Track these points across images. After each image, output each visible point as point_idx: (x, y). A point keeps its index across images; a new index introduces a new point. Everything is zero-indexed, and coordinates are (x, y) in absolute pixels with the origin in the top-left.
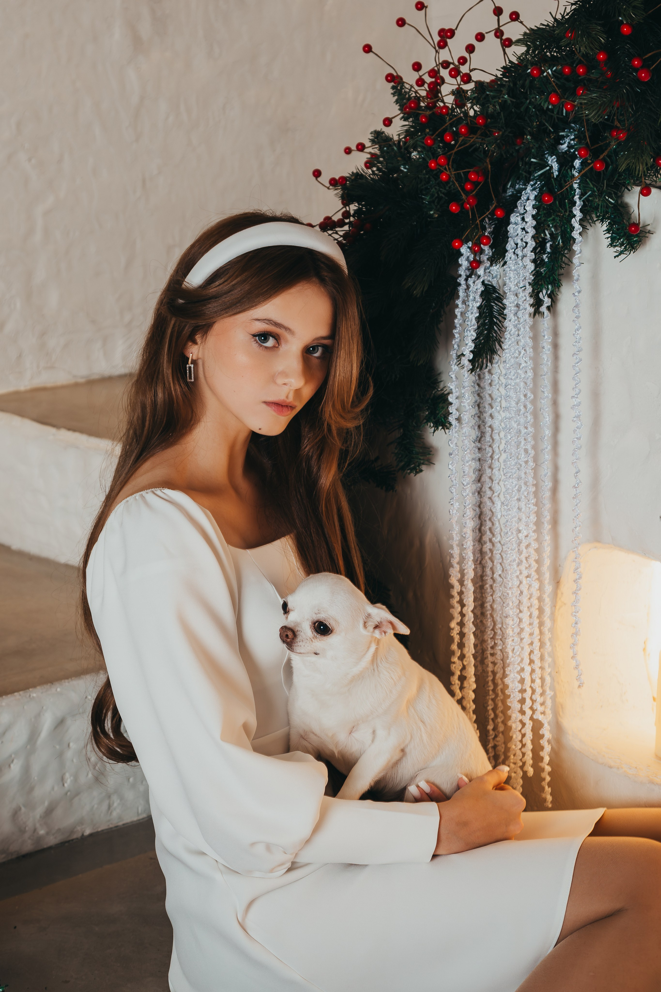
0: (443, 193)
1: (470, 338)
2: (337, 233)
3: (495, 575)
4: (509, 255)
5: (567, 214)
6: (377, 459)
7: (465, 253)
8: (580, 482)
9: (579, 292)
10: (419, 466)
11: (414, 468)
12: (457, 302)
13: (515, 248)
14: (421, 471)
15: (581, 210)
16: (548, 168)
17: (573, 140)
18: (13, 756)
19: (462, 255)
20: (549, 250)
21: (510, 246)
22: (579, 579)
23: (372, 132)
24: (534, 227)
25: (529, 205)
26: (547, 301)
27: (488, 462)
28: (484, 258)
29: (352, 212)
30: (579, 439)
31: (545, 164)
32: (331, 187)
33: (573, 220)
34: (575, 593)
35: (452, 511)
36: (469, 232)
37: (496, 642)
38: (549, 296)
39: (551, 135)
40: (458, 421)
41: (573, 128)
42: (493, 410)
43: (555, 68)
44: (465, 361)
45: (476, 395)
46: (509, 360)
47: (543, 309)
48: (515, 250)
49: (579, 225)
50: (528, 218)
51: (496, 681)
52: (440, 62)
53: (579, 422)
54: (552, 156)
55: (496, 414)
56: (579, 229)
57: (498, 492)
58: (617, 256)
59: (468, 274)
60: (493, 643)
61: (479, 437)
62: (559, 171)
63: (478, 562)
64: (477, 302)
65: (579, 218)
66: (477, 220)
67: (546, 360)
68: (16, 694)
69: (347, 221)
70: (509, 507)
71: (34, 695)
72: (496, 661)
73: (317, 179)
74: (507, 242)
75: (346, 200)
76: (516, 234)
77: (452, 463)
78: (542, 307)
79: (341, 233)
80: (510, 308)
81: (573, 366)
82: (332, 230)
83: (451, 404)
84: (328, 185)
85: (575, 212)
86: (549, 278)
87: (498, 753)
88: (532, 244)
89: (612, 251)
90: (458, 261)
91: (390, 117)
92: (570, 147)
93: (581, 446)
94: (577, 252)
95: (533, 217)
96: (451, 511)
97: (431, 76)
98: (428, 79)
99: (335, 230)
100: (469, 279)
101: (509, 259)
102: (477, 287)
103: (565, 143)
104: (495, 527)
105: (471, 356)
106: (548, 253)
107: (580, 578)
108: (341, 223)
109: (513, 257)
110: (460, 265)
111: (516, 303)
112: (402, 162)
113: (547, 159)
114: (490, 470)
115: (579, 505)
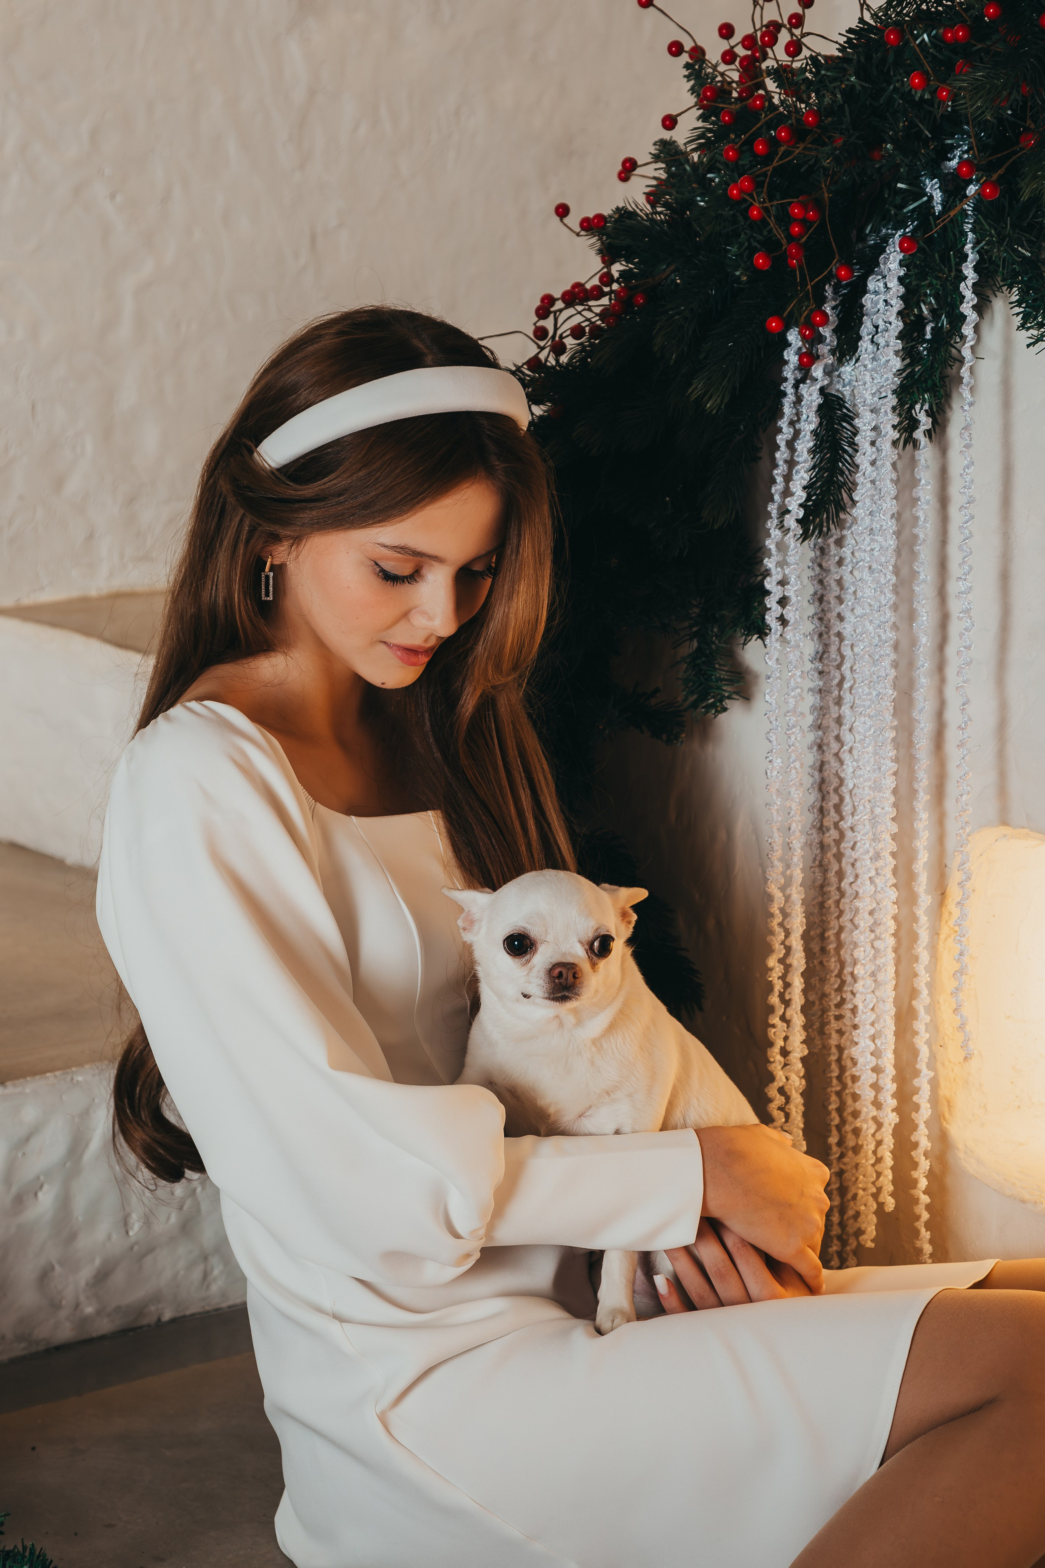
0: (758, 242)
1: (798, 483)
2: (590, 309)
3: (843, 885)
4: (865, 345)
5: (953, 274)
6: (657, 690)
7: (793, 342)
8: (970, 720)
9: (971, 404)
10: (721, 701)
11: (713, 705)
12: (780, 423)
13: (874, 333)
14: (725, 709)
15: (976, 269)
16: (925, 199)
17: (967, 152)
18: (43, 1178)
19: (790, 345)
20: (928, 336)
21: (866, 329)
22: (966, 881)
23: (657, 142)
24: (902, 298)
25: (895, 261)
26: (925, 422)
27: (834, 695)
28: (824, 349)
29: (616, 275)
30: (968, 648)
31: (922, 193)
32: (583, 233)
33: (962, 285)
34: (959, 903)
35: (771, 772)
36: (794, 305)
37: (844, 996)
38: (929, 413)
39: (931, 143)
40: (780, 623)
41: (967, 133)
42: (843, 606)
43: (934, 32)
44: (790, 521)
45: (815, 582)
46: (862, 518)
47: (919, 434)
48: (873, 337)
49: (973, 293)
50: (893, 283)
51: (843, 1063)
52: (765, 23)
53: (969, 621)
54: (932, 180)
55: (847, 614)
56: (972, 300)
57: (850, 745)
58: (1034, 344)
59: (799, 376)
60: (839, 998)
61: (821, 652)
62: (944, 204)
63: (817, 862)
64: (810, 423)
65: (972, 281)
66: (807, 285)
67: (922, 519)
68: (48, 1075)
69: (606, 289)
70: (860, 763)
71: (80, 1078)
72: (844, 1029)
73: (561, 220)
74: (861, 323)
75: (609, 255)
76: (876, 309)
77: (770, 692)
78: (917, 431)
79: (598, 310)
80: (864, 434)
81: (960, 527)
82: (582, 305)
83: (768, 593)
84: (578, 229)
85: (966, 272)
86: (926, 382)
87: (845, 1184)
88: (898, 325)
89: (1024, 336)
90: (783, 356)
91: (674, 113)
92: (962, 162)
93: (971, 661)
94: (968, 339)
95: (901, 280)
96: (768, 771)
97: (746, 47)
98: (741, 51)
99: (587, 305)
100: (801, 385)
101: (864, 351)
102: (812, 396)
103: (954, 157)
104: (845, 803)
105: (801, 513)
106: (927, 341)
107: (969, 878)
108: (597, 293)
109: (870, 347)
110: (786, 362)
111: (873, 425)
112: (699, 192)
113: (925, 185)
114: (837, 708)
115: (967, 758)
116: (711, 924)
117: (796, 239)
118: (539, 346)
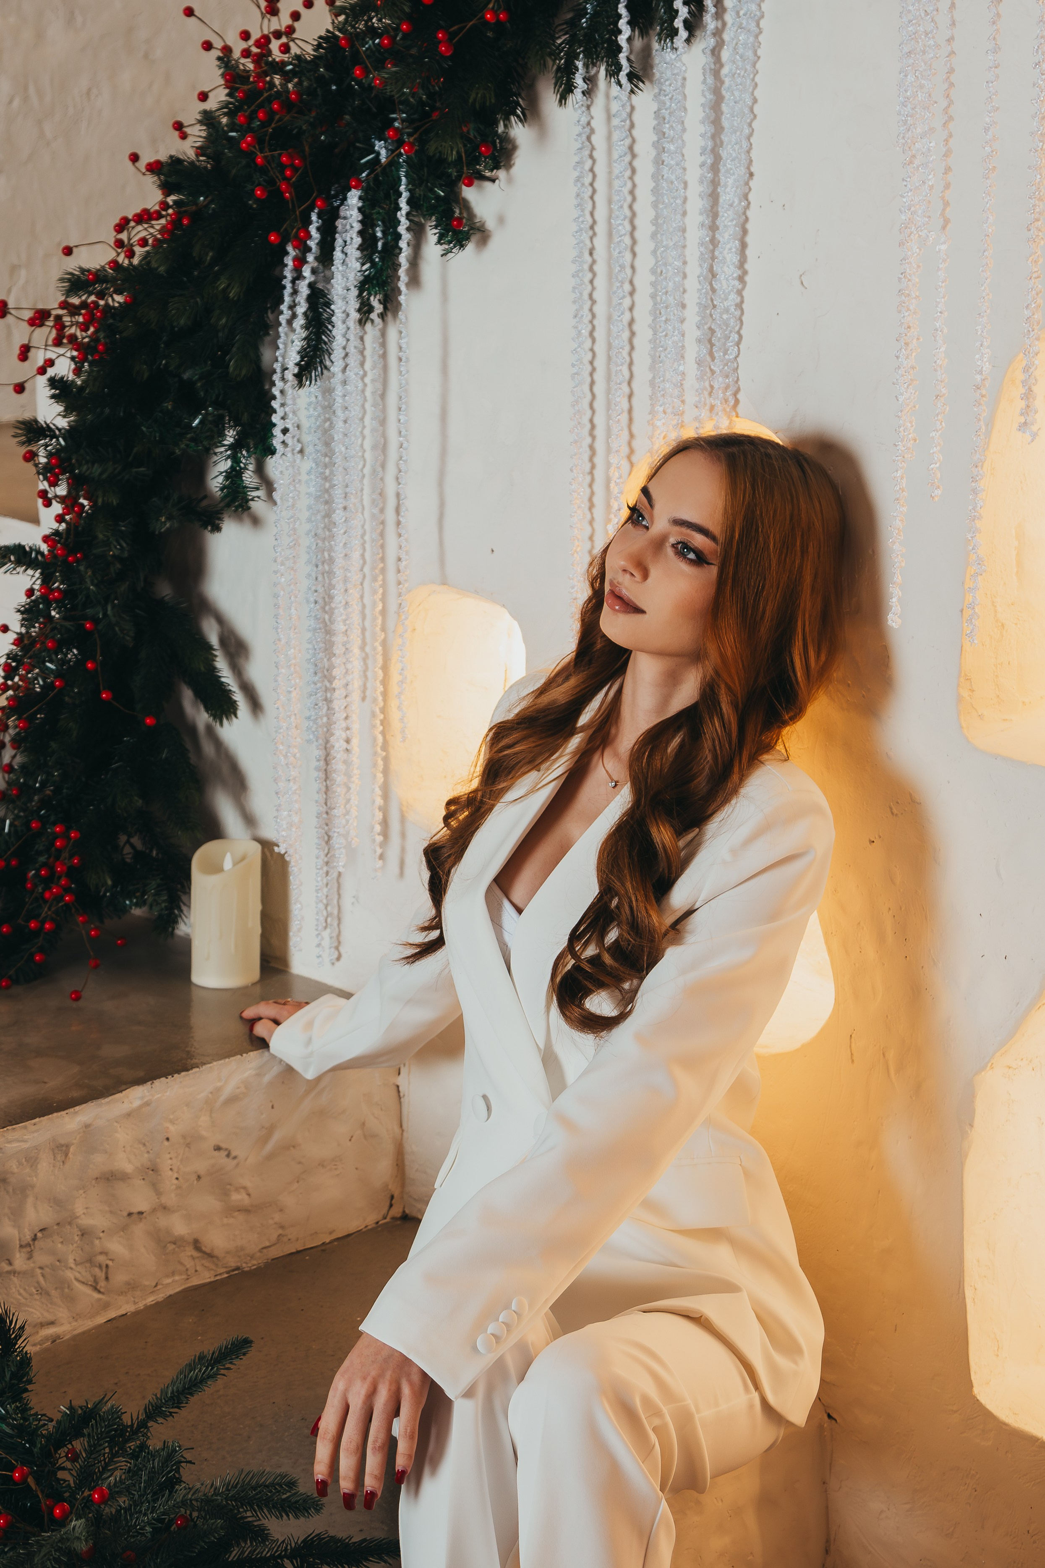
1: (296, 348)
2: (152, 227)
5: (393, 206)
7: (289, 251)
11: (241, 506)
12: (282, 307)
15: (408, 203)
16: (375, 154)
19: (287, 254)
20: (380, 248)
21: (338, 243)
24: (361, 222)
26: (380, 308)
28: (310, 257)
29: (171, 203)
31: (372, 151)
32: (148, 173)
33: (399, 213)
36: (287, 225)
38: (382, 302)
39: (376, 118)
40: (283, 446)
43: (377, 41)
44: (289, 375)
46: (338, 372)
47: (374, 316)
49: (406, 219)
50: (355, 212)
52: (272, 30)
54: (380, 141)
56: (406, 224)
58: (446, 254)
59: (295, 275)
62: (387, 158)
64: (304, 307)
66: (296, 211)
69: (164, 213)
73: (134, 164)
74: (335, 239)
75: (167, 188)
76: (344, 230)
78: (372, 314)
79: (158, 227)
80: (338, 315)
82: (147, 223)
83: (274, 425)
84: (144, 170)
85: (401, 205)
86: (377, 279)
88: (358, 241)
89: (439, 249)
90: (283, 260)
91: (207, 90)
95: (359, 210)
97: (258, 47)
98: (255, 50)
99: (151, 224)
100: (296, 281)
102: (304, 290)
105: (296, 370)
106: (379, 252)
108: (158, 216)
109: (341, 256)
110: (286, 265)
111: (344, 309)
113: (375, 144)
117: (287, 179)
118: (117, 252)
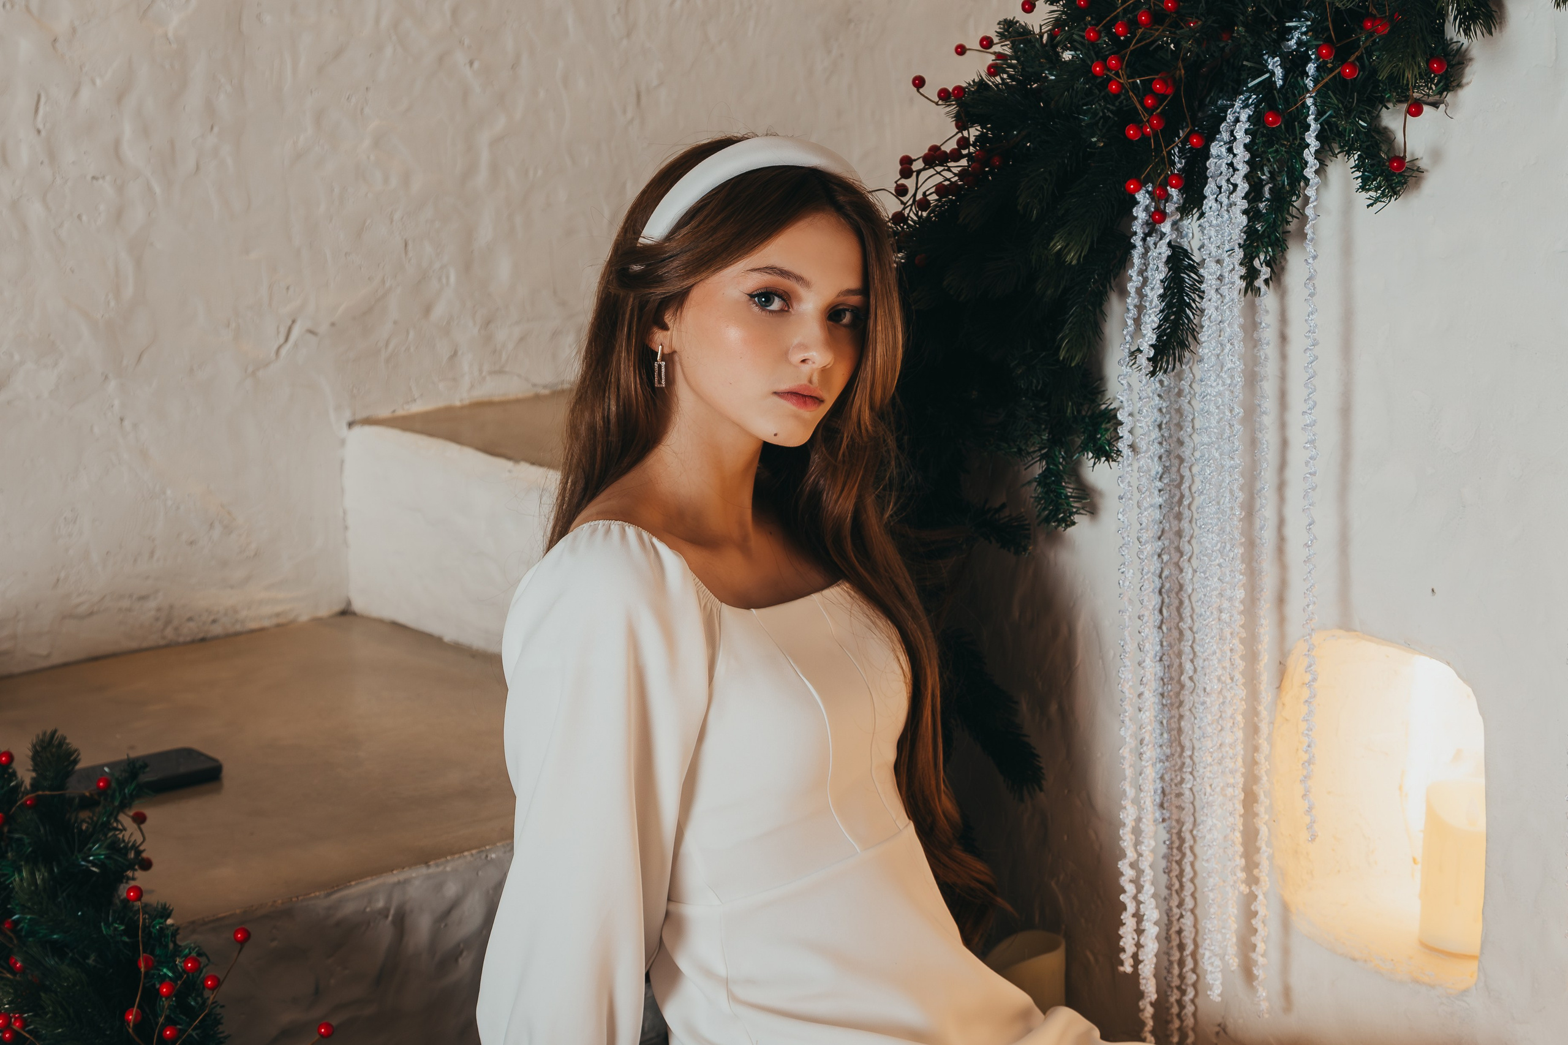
0: (1111, 111)
1: (1149, 326)
2: (949, 170)
3: (1182, 678)
4: (1209, 203)
5: (1297, 143)
6: (1003, 506)
7: (1142, 201)
8: (1316, 538)
9: (1315, 257)
10: (1070, 517)
11: (1064, 520)
12: (1130, 272)
13: (1218, 193)
14: (1074, 523)
15: (1318, 138)
16: (1267, 75)
17: (1305, 33)
18: (462, 946)
19: (1138, 203)
20: (1268, 196)
21: (1210, 189)
22: (1313, 681)
23: (1000, 22)
24: (1247, 162)
25: (1240, 130)
26: (1265, 272)
27: (1174, 511)
28: (1170, 208)
29: (972, 139)
30: (1313, 474)
31: (1263, 69)
32: (940, 102)
33: (1306, 151)
34: (1306, 701)
35: (1124, 582)
36: (1150, 170)
37: (1184, 776)
38: (1268, 264)
39: (1273, 26)
40: (1131, 449)
41: (1304, 16)
42: (1182, 433)
44: (1142, 360)
45: (1155, 411)
46: (1209, 357)
47: (1259, 283)
48: (1217, 196)
49: (1315, 158)
50: (1239, 149)
51: (1182, 834)
53: (1314, 450)
54: (1273, 58)
55: (1187, 440)
56: (1315, 165)
57: (1189, 555)
58: (1371, 205)
59: (1147, 231)
60: (1179, 778)
61: (1160, 472)
62: (1285, 79)
63: (1158, 658)
64: (1161, 272)
65: (1315, 148)
66: (1163, 151)
67: (1263, 358)
68: (466, 853)
69: (965, 152)
70: (1207, 575)
71: (493, 856)
72: (1183, 805)
73: (918, 91)
74: (1206, 184)
75: (963, 121)
76: (1219, 172)
77: (1123, 511)
78: (1258, 280)
79: (955, 170)
80: (1210, 282)
81: (1305, 367)
82: (943, 166)
83: (1122, 423)
84: (936, 99)
85: (1309, 141)
86: (1269, 237)
87: (1184, 941)
88: (1243, 187)
89: (1363, 198)
90: (1132, 212)
92: (1300, 43)
93: (1316, 486)
94: (1311, 199)
95: (1246, 146)
96: (1121, 582)
99: (947, 166)
100: (1148, 238)
101: (1208, 208)
102: (1161, 251)
103: (1292, 38)
104: (1184, 607)
105: (1152, 353)
106: (1267, 200)
107: (1314, 680)
108: (956, 156)
109: (1215, 206)
111: (1218, 274)
112: (1048, 66)
113: (1266, 61)
114: (1176, 522)
115: (1313, 572)
116: (1054, 708)
117: (1149, 110)
118: (902, 203)
